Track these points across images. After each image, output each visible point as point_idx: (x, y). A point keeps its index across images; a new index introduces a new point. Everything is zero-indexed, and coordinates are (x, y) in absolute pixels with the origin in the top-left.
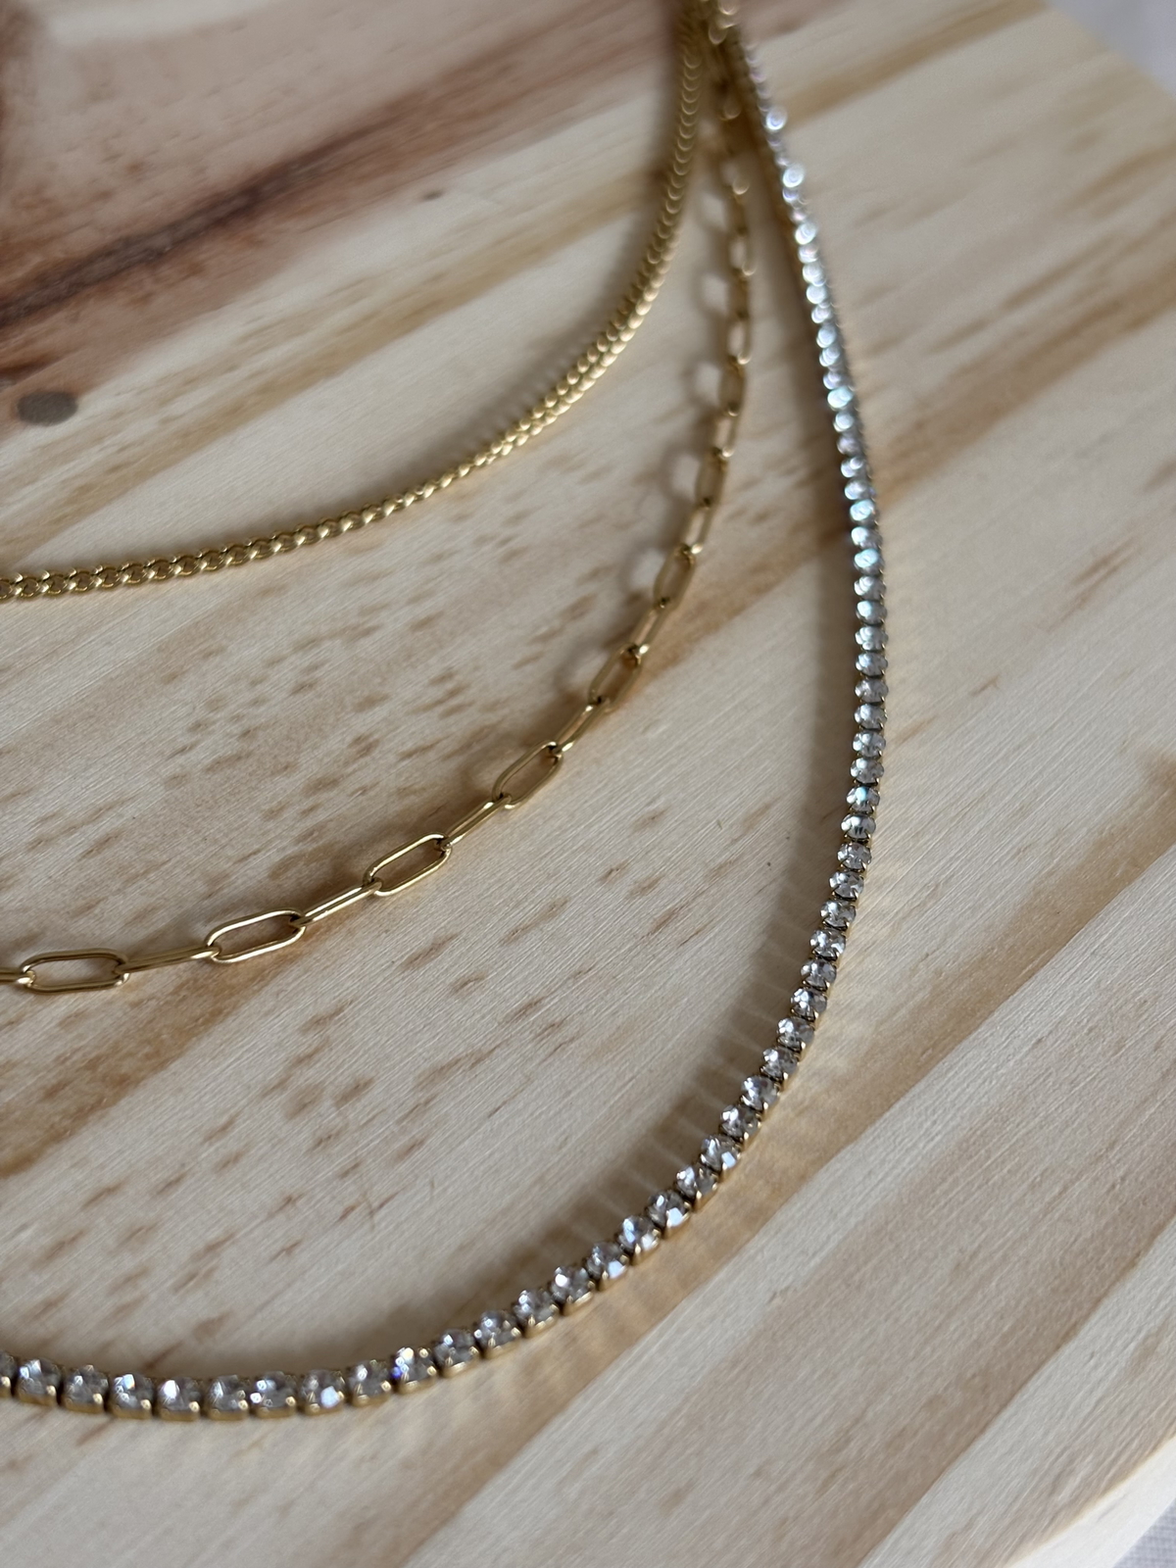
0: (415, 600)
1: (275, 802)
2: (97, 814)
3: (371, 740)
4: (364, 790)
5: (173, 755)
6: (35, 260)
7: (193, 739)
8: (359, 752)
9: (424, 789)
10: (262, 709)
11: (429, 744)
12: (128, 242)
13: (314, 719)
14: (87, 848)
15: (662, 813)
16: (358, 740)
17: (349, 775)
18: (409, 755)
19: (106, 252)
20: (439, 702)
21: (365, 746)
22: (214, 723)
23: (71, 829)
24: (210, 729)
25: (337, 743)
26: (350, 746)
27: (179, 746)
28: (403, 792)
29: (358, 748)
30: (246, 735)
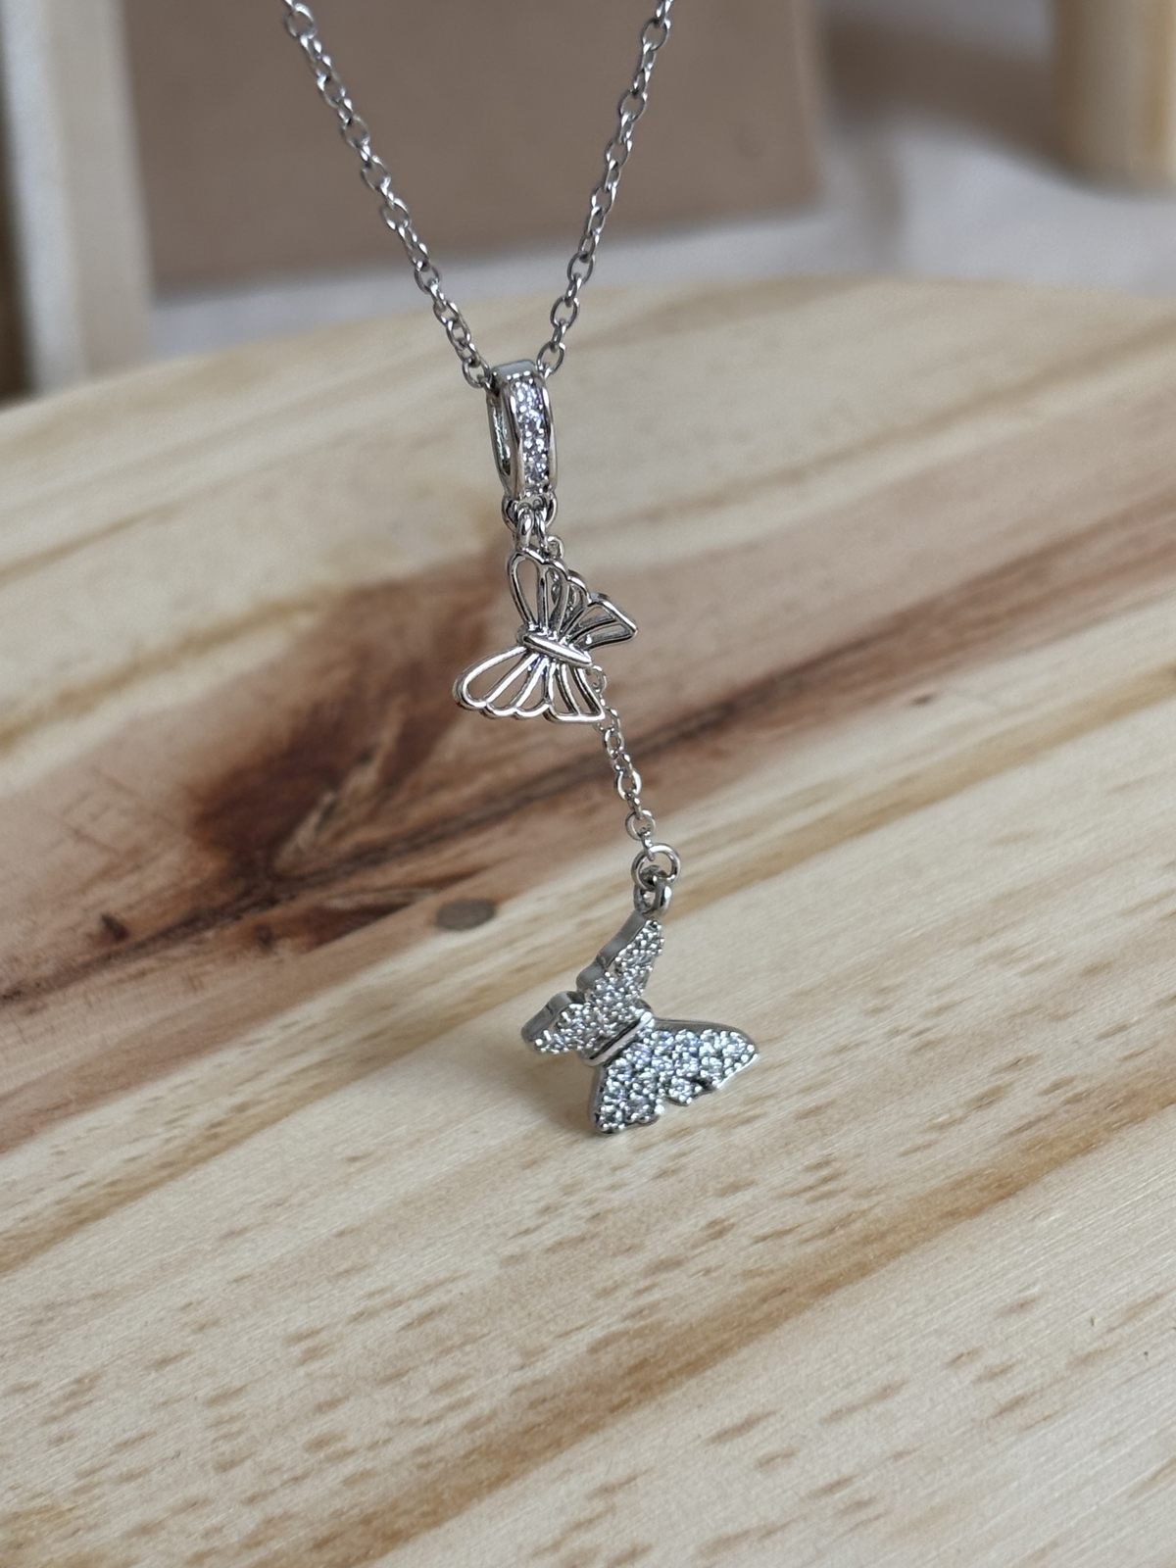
0: (807, 1090)
1: (610, 1282)
2: (427, 1290)
3: (726, 1223)
4: (708, 1272)
5: (514, 1236)
6: (486, 779)
7: (540, 1221)
8: (709, 1235)
9: (772, 1272)
10: (618, 1193)
11: (788, 1228)
13: (671, 1202)
14: (408, 1321)
15: (1033, 1301)
16: (712, 1224)
17: (693, 1257)
18: (764, 1239)
19: (561, 770)
20: (811, 1188)
21: (718, 1230)
22: (563, 1206)
23: (397, 1303)
24: (560, 1211)
25: (690, 1225)
26: (702, 1229)
27: (523, 1228)
28: (748, 1274)
29: (711, 1231)
30: (596, 1217)
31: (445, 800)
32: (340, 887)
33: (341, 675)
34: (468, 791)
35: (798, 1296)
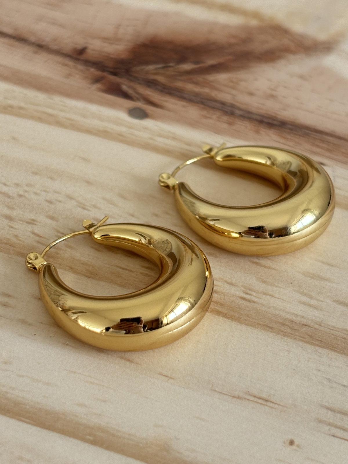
4: (12, 227)
6: (206, 90)
9: (20, 240)
10: (34, 195)
11: (42, 236)
12: (232, 106)
16: (34, 220)
18: (34, 233)
19: (223, 103)
21: (32, 222)
22: (21, 187)
24: (19, 187)
28: (16, 236)
29: (30, 221)
30: (21, 196)
31: (190, 87)
32: (132, 84)
33: (233, 41)
34: (197, 89)
35: (13, 250)
